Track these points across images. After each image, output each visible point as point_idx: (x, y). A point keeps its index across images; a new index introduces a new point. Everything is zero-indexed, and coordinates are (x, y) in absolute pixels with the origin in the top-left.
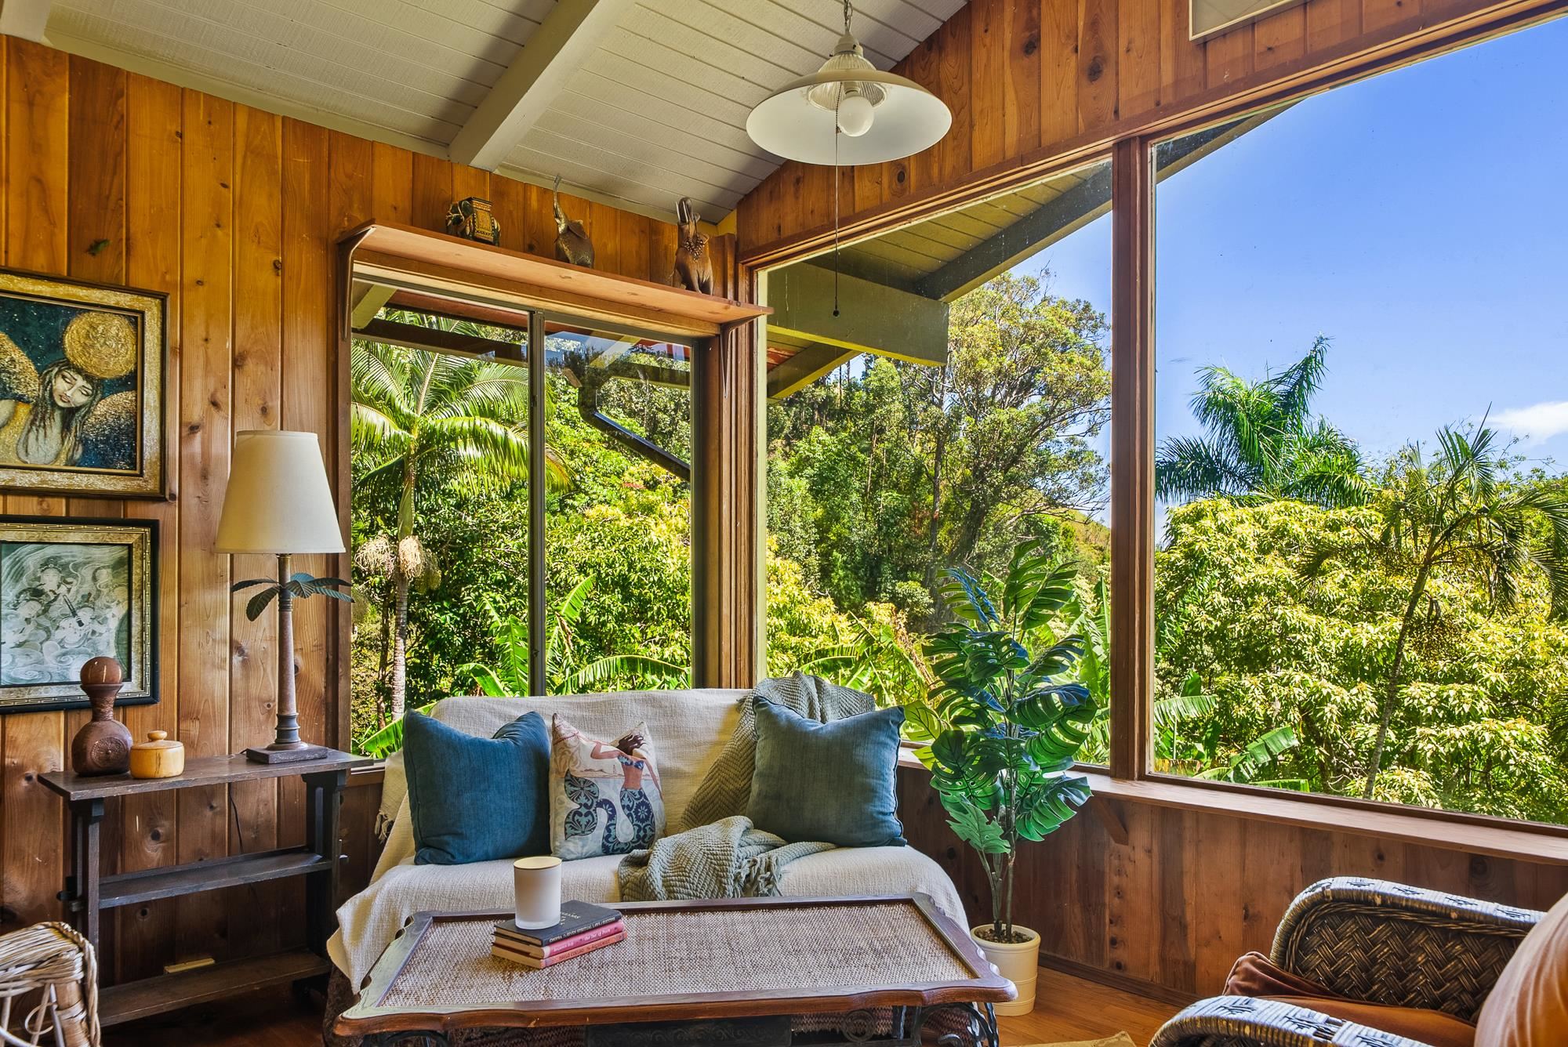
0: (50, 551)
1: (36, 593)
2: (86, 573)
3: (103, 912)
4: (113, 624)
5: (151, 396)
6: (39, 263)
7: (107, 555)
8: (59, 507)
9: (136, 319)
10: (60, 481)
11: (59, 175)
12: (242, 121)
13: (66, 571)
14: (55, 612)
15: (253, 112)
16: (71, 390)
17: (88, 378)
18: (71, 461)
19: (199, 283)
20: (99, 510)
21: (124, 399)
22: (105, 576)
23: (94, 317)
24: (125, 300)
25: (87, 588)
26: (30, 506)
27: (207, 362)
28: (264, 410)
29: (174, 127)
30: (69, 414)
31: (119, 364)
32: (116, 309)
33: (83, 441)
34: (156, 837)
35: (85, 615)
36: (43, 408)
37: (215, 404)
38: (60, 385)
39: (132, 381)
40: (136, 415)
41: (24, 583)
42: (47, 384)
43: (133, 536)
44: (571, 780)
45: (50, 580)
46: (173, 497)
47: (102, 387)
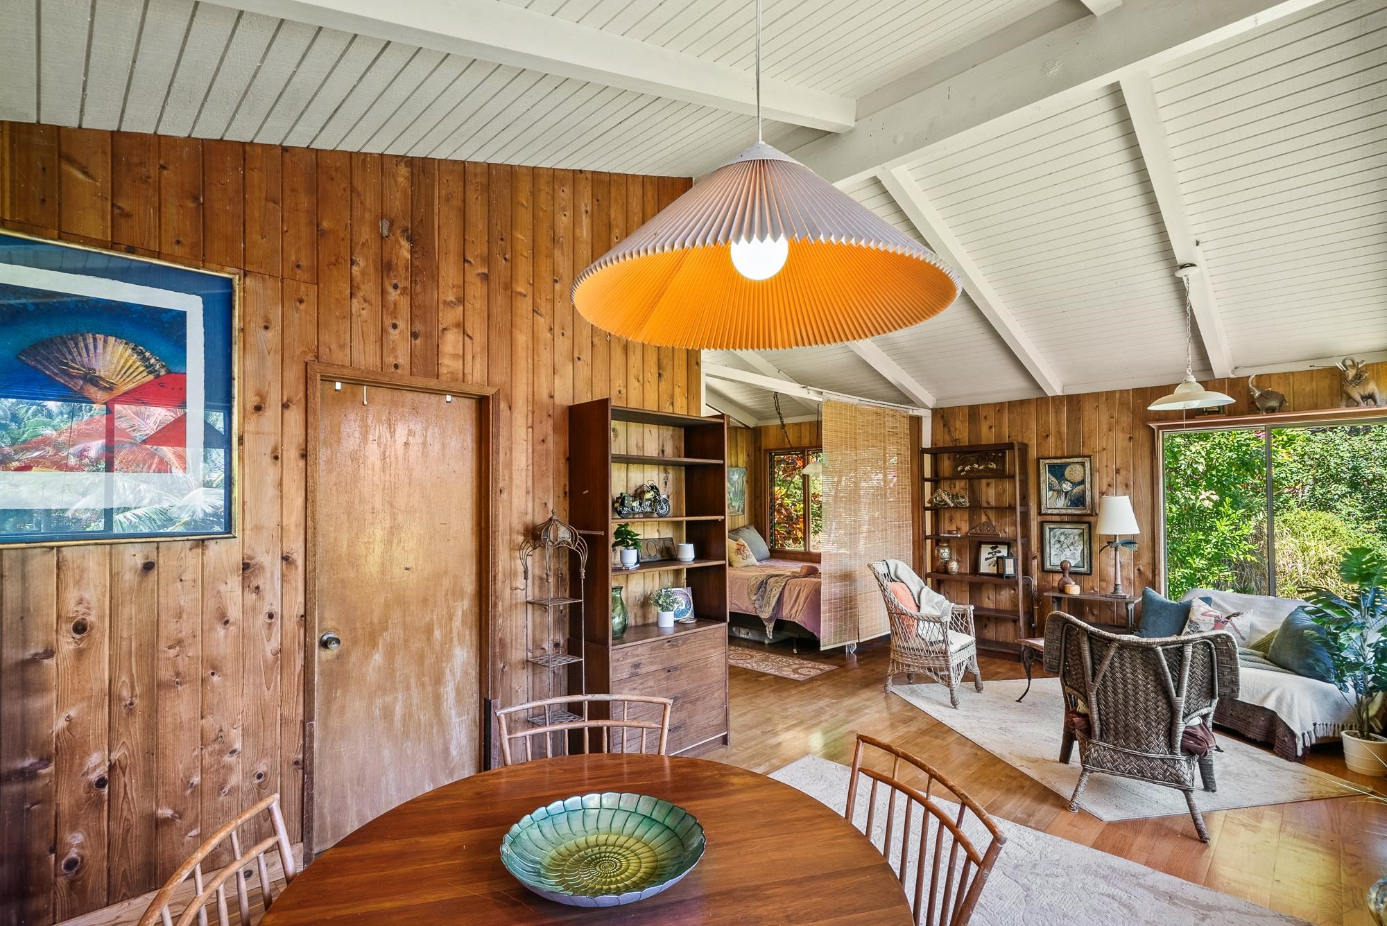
0: (1062, 530)
1: (1059, 542)
2: (1072, 536)
4: (1080, 551)
5: (1088, 485)
6: (1059, 453)
7: (1077, 531)
8: (1066, 519)
9: (1083, 464)
10: (1064, 511)
11: (1064, 429)
12: (1117, 395)
13: (1067, 536)
14: (1063, 547)
15: (1121, 391)
16: (1067, 486)
17: (1071, 483)
18: (1067, 506)
19: (1104, 449)
20: (1075, 519)
21: (1080, 487)
22: (1077, 537)
23: (1072, 466)
24: (1079, 460)
25: (1072, 540)
26: (1058, 518)
27: (1107, 473)
28: (1127, 486)
29: (1094, 405)
30: (1066, 493)
31: (1079, 478)
32: (1078, 463)
33: (1070, 500)
34: (1093, 614)
35: (1072, 548)
36: (1059, 492)
37: (1109, 485)
38: (1064, 486)
39: (1083, 482)
40: (1084, 492)
41: (1056, 539)
42: (1061, 486)
43: (1084, 526)
44: (1191, 621)
45: (1062, 538)
46: (1097, 514)
47: (1075, 484)
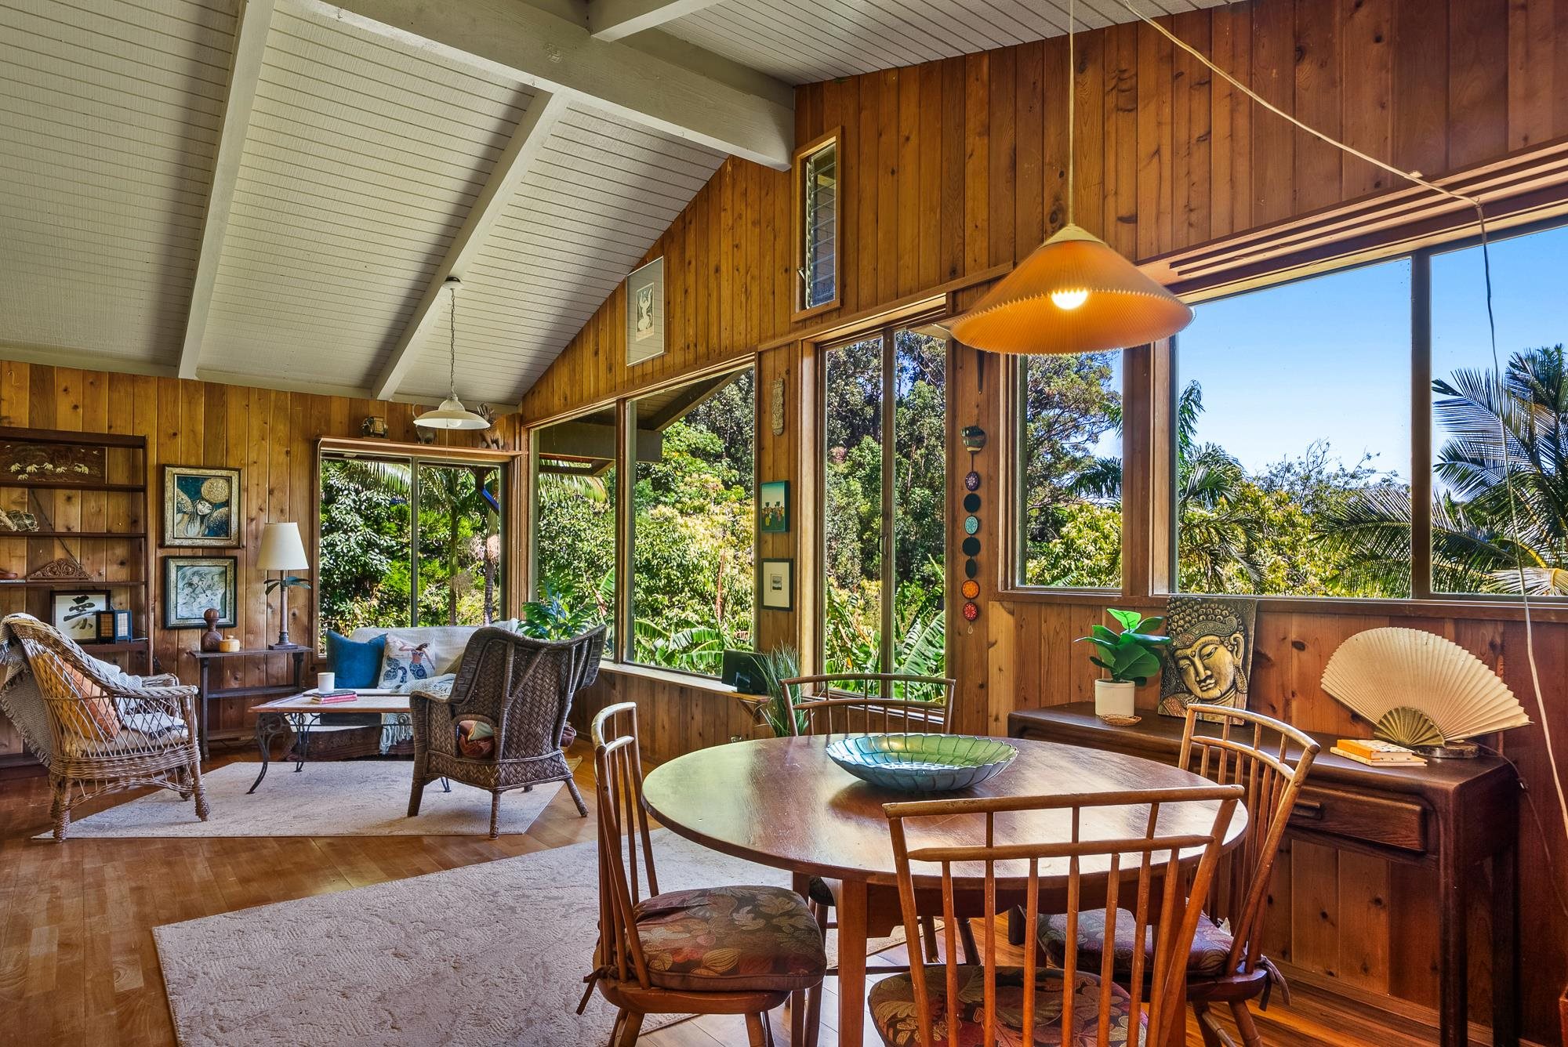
0: (195, 569)
1: (190, 585)
2: (209, 577)
3: (209, 699)
4: (220, 596)
5: (234, 508)
6: (193, 462)
7: (217, 570)
8: (200, 553)
9: (229, 480)
10: (199, 542)
11: (201, 428)
12: (273, 396)
13: (201, 576)
14: (197, 592)
15: (278, 392)
16: (204, 508)
17: (210, 503)
18: (204, 535)
19: (255, 463)
20: (214, 553)
21: (224, 510)
22: (216, 578)
23: (212, 480)
24: (224, 473)
25: (209, 582)
26: (189, 552)
27: (258, 493)
28: (282, 511)
29: (244, 403)
30: (203, 517)
31: (221, 497)
32: (221, 477)
33: (208, 527)
34: (236, 679)
35: (209, 592)
36: (193, 516)
37: (261, 510)
38: (200, 507)
39: (227, 503)
40: (229, 516)
41: (186, 581)
42: (194, 506)
43: (227, 563)
44: (389, 659)
45: (196, 580)
46: (243, 547)
47: (215, 506)
